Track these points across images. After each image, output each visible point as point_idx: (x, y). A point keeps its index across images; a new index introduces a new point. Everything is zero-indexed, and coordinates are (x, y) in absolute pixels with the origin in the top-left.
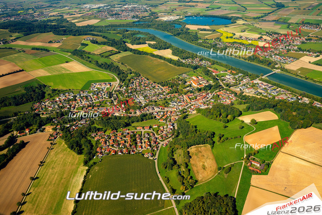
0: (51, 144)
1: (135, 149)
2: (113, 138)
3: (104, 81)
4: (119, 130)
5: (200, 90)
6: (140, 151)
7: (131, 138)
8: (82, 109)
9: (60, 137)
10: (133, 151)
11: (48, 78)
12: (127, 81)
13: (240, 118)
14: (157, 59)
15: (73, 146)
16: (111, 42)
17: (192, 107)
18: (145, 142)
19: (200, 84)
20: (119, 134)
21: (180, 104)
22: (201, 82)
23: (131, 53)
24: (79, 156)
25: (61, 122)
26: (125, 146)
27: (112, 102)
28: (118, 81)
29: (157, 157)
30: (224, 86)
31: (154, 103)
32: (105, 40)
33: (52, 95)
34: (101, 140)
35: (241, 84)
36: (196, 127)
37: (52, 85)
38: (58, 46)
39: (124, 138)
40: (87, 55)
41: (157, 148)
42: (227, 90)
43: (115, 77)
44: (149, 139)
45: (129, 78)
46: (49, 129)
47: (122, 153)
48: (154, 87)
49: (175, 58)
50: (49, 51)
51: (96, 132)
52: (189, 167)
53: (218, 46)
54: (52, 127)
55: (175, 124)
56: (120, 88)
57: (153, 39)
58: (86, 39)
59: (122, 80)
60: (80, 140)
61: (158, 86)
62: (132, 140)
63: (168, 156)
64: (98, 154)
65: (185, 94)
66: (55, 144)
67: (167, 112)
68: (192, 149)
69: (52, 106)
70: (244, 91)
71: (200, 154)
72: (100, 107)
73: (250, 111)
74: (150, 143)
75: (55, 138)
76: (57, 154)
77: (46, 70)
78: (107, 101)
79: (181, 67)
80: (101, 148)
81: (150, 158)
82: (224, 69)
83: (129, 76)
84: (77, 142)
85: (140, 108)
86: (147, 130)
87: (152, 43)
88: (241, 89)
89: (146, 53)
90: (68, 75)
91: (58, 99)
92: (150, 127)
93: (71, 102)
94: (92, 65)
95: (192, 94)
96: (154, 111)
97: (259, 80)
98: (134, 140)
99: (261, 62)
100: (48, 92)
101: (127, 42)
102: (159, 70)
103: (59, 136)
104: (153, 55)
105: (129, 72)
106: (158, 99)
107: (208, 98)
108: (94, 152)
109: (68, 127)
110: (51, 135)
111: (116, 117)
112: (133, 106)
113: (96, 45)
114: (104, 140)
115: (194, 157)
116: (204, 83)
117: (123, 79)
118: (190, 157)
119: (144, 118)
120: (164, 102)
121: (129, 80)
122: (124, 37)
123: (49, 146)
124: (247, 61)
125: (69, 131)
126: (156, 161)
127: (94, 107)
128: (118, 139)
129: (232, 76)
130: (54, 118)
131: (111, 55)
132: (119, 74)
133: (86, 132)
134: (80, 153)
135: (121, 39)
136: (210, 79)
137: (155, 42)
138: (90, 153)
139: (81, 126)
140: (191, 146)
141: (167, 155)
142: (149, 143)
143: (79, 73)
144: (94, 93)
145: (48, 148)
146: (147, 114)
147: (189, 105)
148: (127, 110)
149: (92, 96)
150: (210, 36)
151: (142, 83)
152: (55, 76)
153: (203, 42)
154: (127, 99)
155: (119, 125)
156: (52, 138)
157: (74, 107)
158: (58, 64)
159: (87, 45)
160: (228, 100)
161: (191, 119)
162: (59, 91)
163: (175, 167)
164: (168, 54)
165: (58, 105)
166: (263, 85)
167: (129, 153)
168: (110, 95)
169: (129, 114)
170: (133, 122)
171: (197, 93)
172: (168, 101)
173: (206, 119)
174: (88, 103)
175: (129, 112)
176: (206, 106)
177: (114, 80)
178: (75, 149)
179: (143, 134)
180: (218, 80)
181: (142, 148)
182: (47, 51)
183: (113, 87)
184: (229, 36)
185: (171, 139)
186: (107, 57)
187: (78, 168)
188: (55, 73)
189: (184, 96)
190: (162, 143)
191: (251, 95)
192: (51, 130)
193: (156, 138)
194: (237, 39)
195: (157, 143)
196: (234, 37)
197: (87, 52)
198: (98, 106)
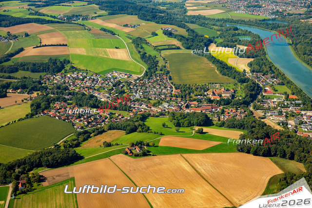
3: (128, 72)
8: (80, 88)
14: (210, 63)
16: (191, 37)
22: (223, 95)
28: (143, 75)
33: (68, 71)
37: (76, 63)
38: (128, 31)
40: (143, 45)
42: (246, 110)
43: (145, 71)
50: (114, 34)
58: (163, 28)
61: (171, 88)
69: (60, 80)
77: (87, 50)
90: (102, 58)
91: (69, 76)
92: (111, 113)
93: (77, 81)
95: (197, 103)
102: (195, 74)
105: (160, 68)
106: (155, 98)
112: (123, 97)
113: (165, 36)
121: (151, 76)
127: (90, 89)
129: (282, 100)
131: (164, 49)
132: (149, 69)
144: (104, 79)
149: (99, 81)
151: (159, 81)
159: (157, 35)
162: (76, 69)
165: (64, 80)
171: (205, 104)
172: (163, 102)
174: (90, 85)
177: (139, 73)
183: (129, 79)
188: (90, 54)
189: (187, 103)
197: (146, 42)
198: (95, 89)
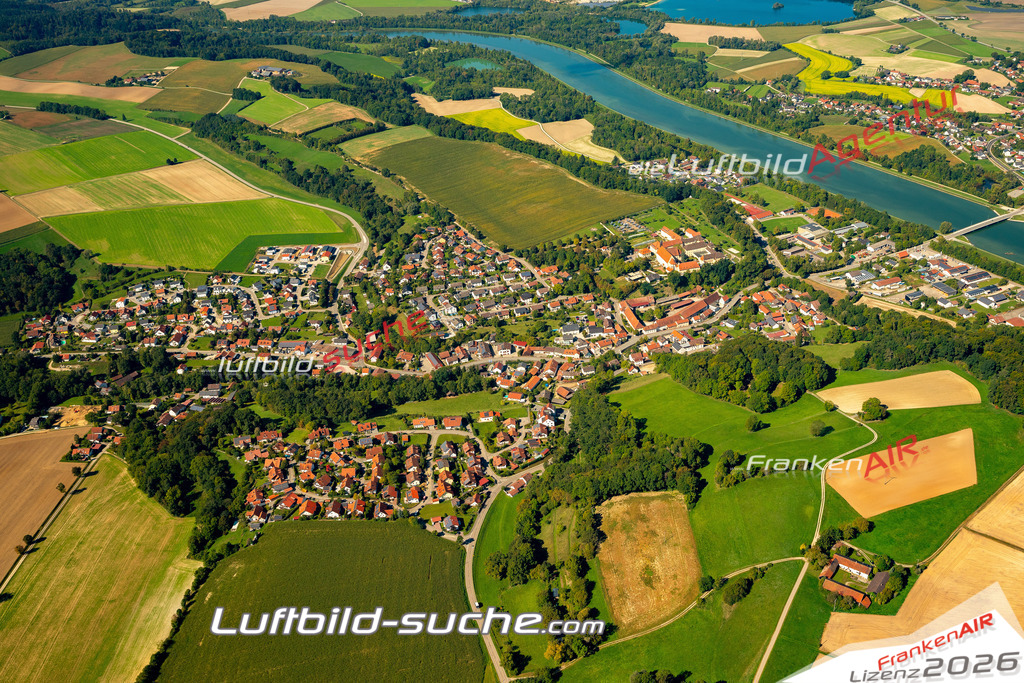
0: (77, 471)
1: (393, 502)
2: (314, 456)
3: (309, 240)
4: (344, 427)
5: (682, 282)
6: (414, 510)
7: (384, 457)
8: (213, 345)
9: (114, 447)
10: (385, 508)
11: (91, 221)
12: (397, 242)
13: (825, 395)
14: (528, 157)
15: (157, 481)
16: (353, 87)
17: (644, 349)
18: (436, 477)
19: (687, 259)
20: (340, 441)
21: (596, 335)
22: (690, 253)
23: (426, 133)
24: (179, 521)
25: (126, 391)
26: (357, 489)
27: (332, 321)
28: (365, 239)
29: (474, 533)
30: (783, 270)
31: (493, 330)
32: (331, 79)
33: (101, 288)
34: (268, 462)
35: (855, 265)
36: (641, 424)
37: (104, 250)
38: (141, 100)
39: (358, 460)
40: (253, 137)
41: (482, 500)
42: (793, 285)
43: (356, 225)
44: (452, 465)
45: (405, 229)
46: (75, 417)
47: (342, 512)
48: (500, 268)
49: (604, 155)
50: (105, 117)
51: (252, 431)
52: (590, 576)
53: (784, 110)
54: (89, 409)
55: (567, 412)
56: (370, 267)
57: (526, 77)
58: (253, 73)
59: (380, 238)
60: (188, 459)
61: (519, 265)
62: (386, 466)
63: (519, 531)
64: (248, 514)
65: (623, 296)
66: (90, 474)
67: (542, 364)
68: (615, 509)
69: (98, 330)
70: (864, 290)
71: (642, 527)
72: (283, 340)
73: (870, 370)
74: (456, 478)
75: (95, 453)
76: (94, 510)
77: (86, 191)
78: (311, 315)
79: (619, 192)
80: (264, 492)
81: (447, 536)
82: (795, 201)
83: (410, 223)
84: (176, 467)
85: (437, 346)
86: (451, 430)
87: (519, 93)
88: (850, 284)
89: (485, 135)
90: (171, 211)
91: (120, 305)
92: (466, 421)
93: (171, 318)
94: (269, 177)
95: (650, 298)
96: (489, 360)
97: (934, 247)
98: (393, 468)
99: (953, 175)
100: (85, 274)
101: (421, 90)
102: (530, 202)
103: (109, 445)
104: (511, 142)
105: (409, 206)
106: (511, 314)
107: (711, 315)
108: (234, 506)
109: (151, 413)
110: (79, 440)
111: (339, 380)
112: (412, 340)
113: (291, 97)
114: (277, 462)
115: (616, 538)
116: (701, 256)
117: (383, 232)
118: (602, 536)
119: (448, 384)
120: (534, 324)
121: (408, 239)
122: (410, 68)
123: (69, 479)
124: (894, 172)
125: (152, 425)
126: (470, 549)
127: (257, 337)
128: (334, 460)
129: (824, 231)
130: (101, 377)
131: (344, 139)
132: (369, 215)
133: (213, 431)
134: (182, 508)
135: (398, 76)
136: (731, 239)
137: (529, 92)
138: (217, 511)
139: (201, 409)
140: (609, 496)
141: (516, 525)
142: (450, 481)
143: (214, 206)
144: (265, 285)
145: (62, 487)
146: (459, 372)
147: (635, 339)
148: (386, 354)
149: (254, 298)
150: (757, 71)
151: (457, 251)
152: (121, 215)
153: (724, 94)
154: (392, 310)
155: (345, 410)
156: (81, 453)
157: (182, 339)
158: (135, 170)
159: (258, 97)
160: (790, 326)
161: (629, 396)
162: (129, 273)
163: (540, 572)
164: (575, 138)
165: (120, 328)
166: (947, 267)
167: (370, 515)
168: (327, 293)
169: (391, 371)
170: (402, 401)
171: (671, 296)
172: (550, 322)
173: (689, 395)
174: (236, 322)
175: (390, 361)
176: (700, 348)
177: (348, 236)
178: (163, 494)
179: (433, 443)
180: (764, 244)
181: (421, 496)
182: (100, 115)
183: (342, 264)
184: (833, 70)
185: (540, 467)
186: (327, 145)
187: (168, 563)
188: (118, 205)
189: (618, 306)
190: (503, 481)
191: (885, 306)
192: (82, 423)
193: (484, 463)
194: (866, 80)
195: (484, 481)
196: (854, 74)
197: (252, 126)
198: (276, 335)
